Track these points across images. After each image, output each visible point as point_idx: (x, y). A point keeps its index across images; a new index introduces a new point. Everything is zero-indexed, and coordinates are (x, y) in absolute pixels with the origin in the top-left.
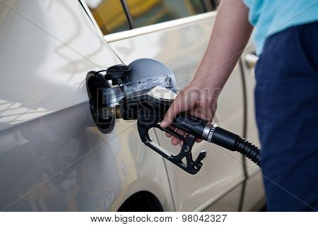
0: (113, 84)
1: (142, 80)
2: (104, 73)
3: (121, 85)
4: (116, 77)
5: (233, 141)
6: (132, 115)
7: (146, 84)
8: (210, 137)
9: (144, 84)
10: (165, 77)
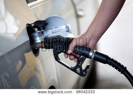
0: (38, 30)
1: (52, 28)
2: (33, 25)
3: (42, 31)
4: (40, 27)
5: (105, 59)
6: (51, 47)
7: (54, 29)
8: (93, 57)
9: (53, 30)
10: (65, 26)
